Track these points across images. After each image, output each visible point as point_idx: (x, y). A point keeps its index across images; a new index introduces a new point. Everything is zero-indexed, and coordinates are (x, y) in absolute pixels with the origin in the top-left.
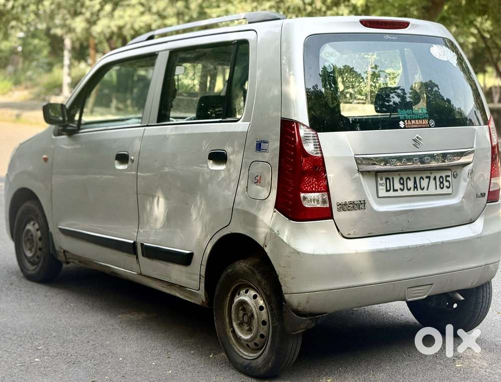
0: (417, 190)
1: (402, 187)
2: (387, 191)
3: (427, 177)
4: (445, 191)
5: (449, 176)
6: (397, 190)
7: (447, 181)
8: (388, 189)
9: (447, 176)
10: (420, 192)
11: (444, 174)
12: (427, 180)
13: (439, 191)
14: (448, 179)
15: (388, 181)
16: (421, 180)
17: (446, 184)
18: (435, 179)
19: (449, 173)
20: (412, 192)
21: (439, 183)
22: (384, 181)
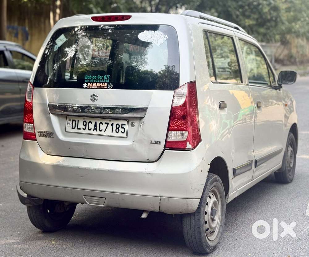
0: (96, 131)
1: (84, 127)
2: (72, 128)
3: (106, 123)
4: (120, 134)
5: (125, 125)
6: (80, 129)
7: (122, 128)
8: (74, 127)
9: (122, 125)
10: (98, 132)
11: (120, 123)
12: (106, 125)
13: (115, 134)
14: (123, 126)
15: (74, 122)
16: (101, 124)
17: (121, 129)
18: (112, 125)
19: (125, 122)
20: (92, 132)
21: (116, 128)
22: (71, 122)
